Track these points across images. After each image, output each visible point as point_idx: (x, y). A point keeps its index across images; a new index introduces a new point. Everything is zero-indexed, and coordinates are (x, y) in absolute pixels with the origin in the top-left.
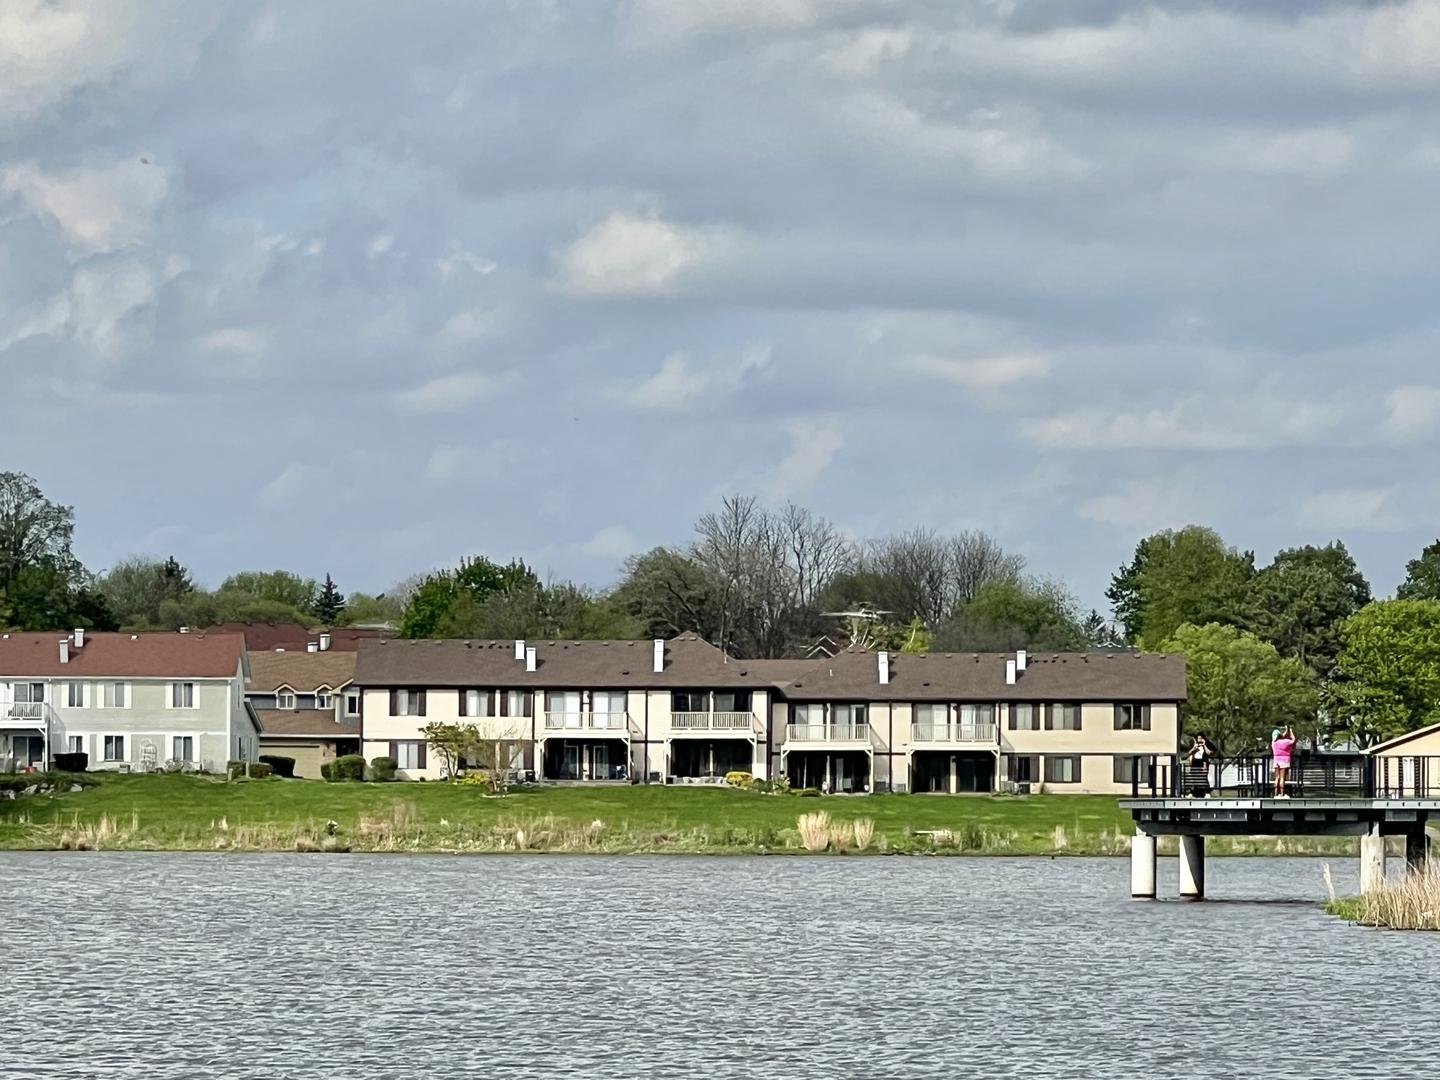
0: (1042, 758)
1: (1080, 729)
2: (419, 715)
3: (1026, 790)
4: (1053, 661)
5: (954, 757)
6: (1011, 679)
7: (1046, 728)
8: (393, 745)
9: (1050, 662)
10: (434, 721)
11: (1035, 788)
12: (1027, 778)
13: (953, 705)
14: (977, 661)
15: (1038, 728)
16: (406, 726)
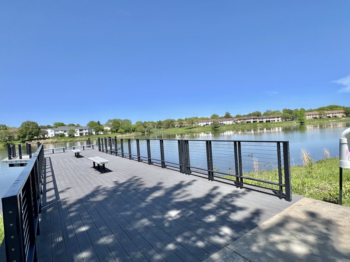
0: (273, 120)
5: (268, 121)
6: (271, 116)
16: (240, 121)
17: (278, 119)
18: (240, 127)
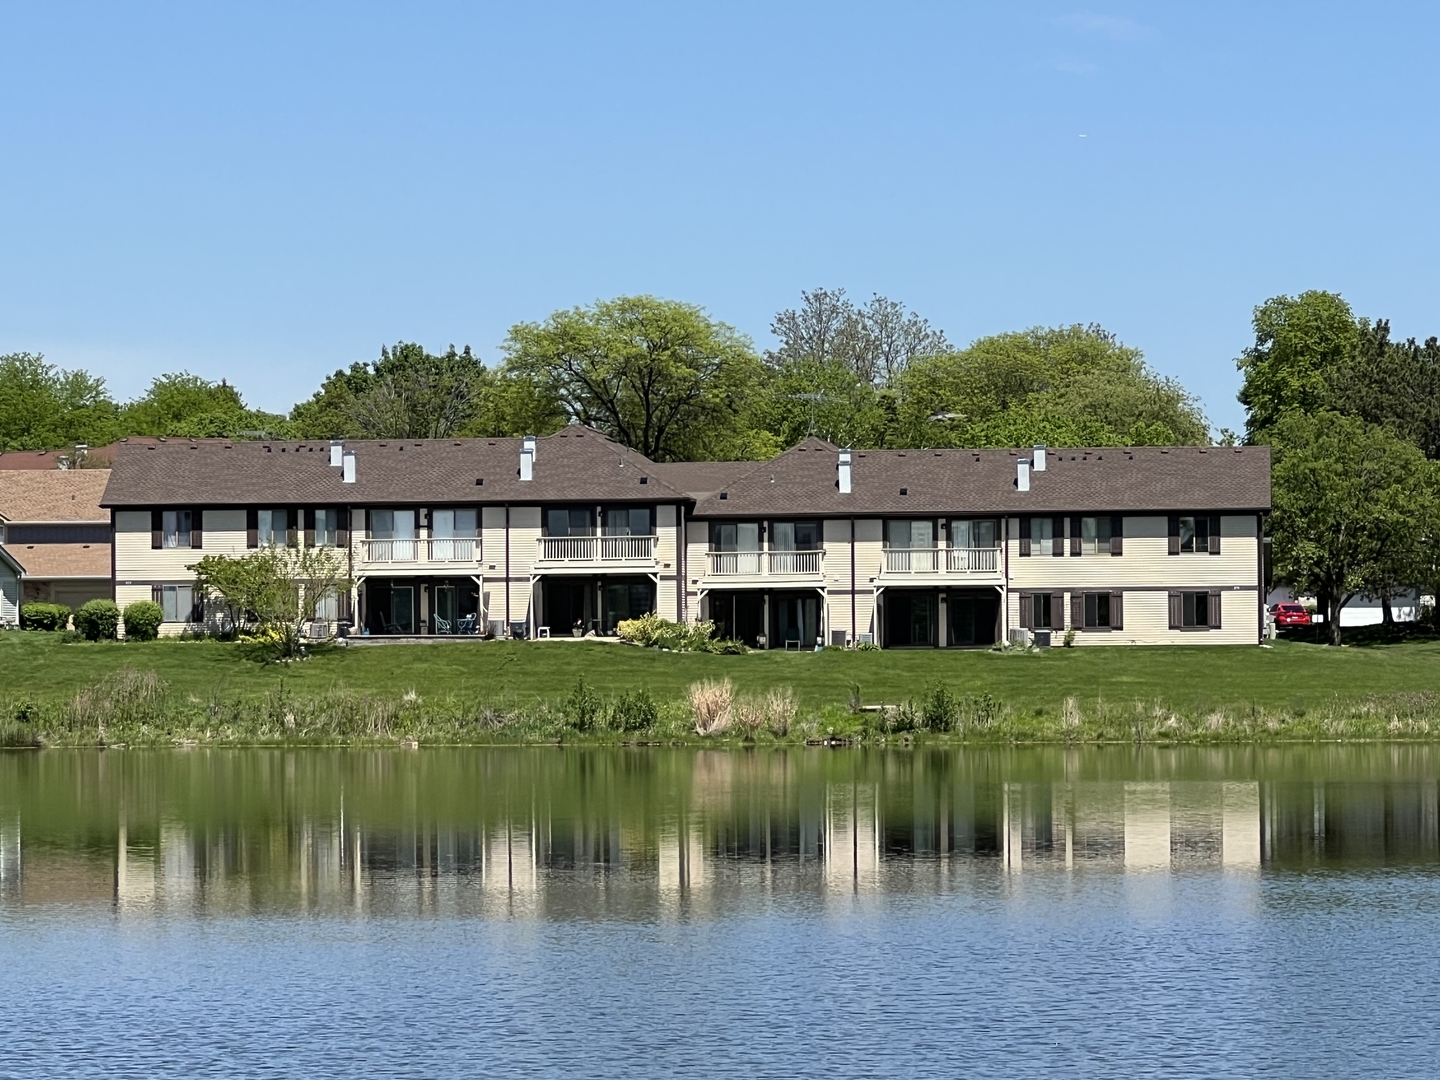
0: (1067, 596)
1: (1120, 554)
2: (193, 547)
3: (1042, 641)
4: (1085, 459)
5: (944, 596)
6: (1024, 485)
7: (1073, 554)
8: (158, 588)
9: (1079, 460)
10: (211, 554)
11: (1057, 639)
12: (1047, 624)
13: (942, 521)
14: (978, 460)
15: (1062, 554)
16: (175, 562)
17: (1194, 570)
18: (185, 742)
